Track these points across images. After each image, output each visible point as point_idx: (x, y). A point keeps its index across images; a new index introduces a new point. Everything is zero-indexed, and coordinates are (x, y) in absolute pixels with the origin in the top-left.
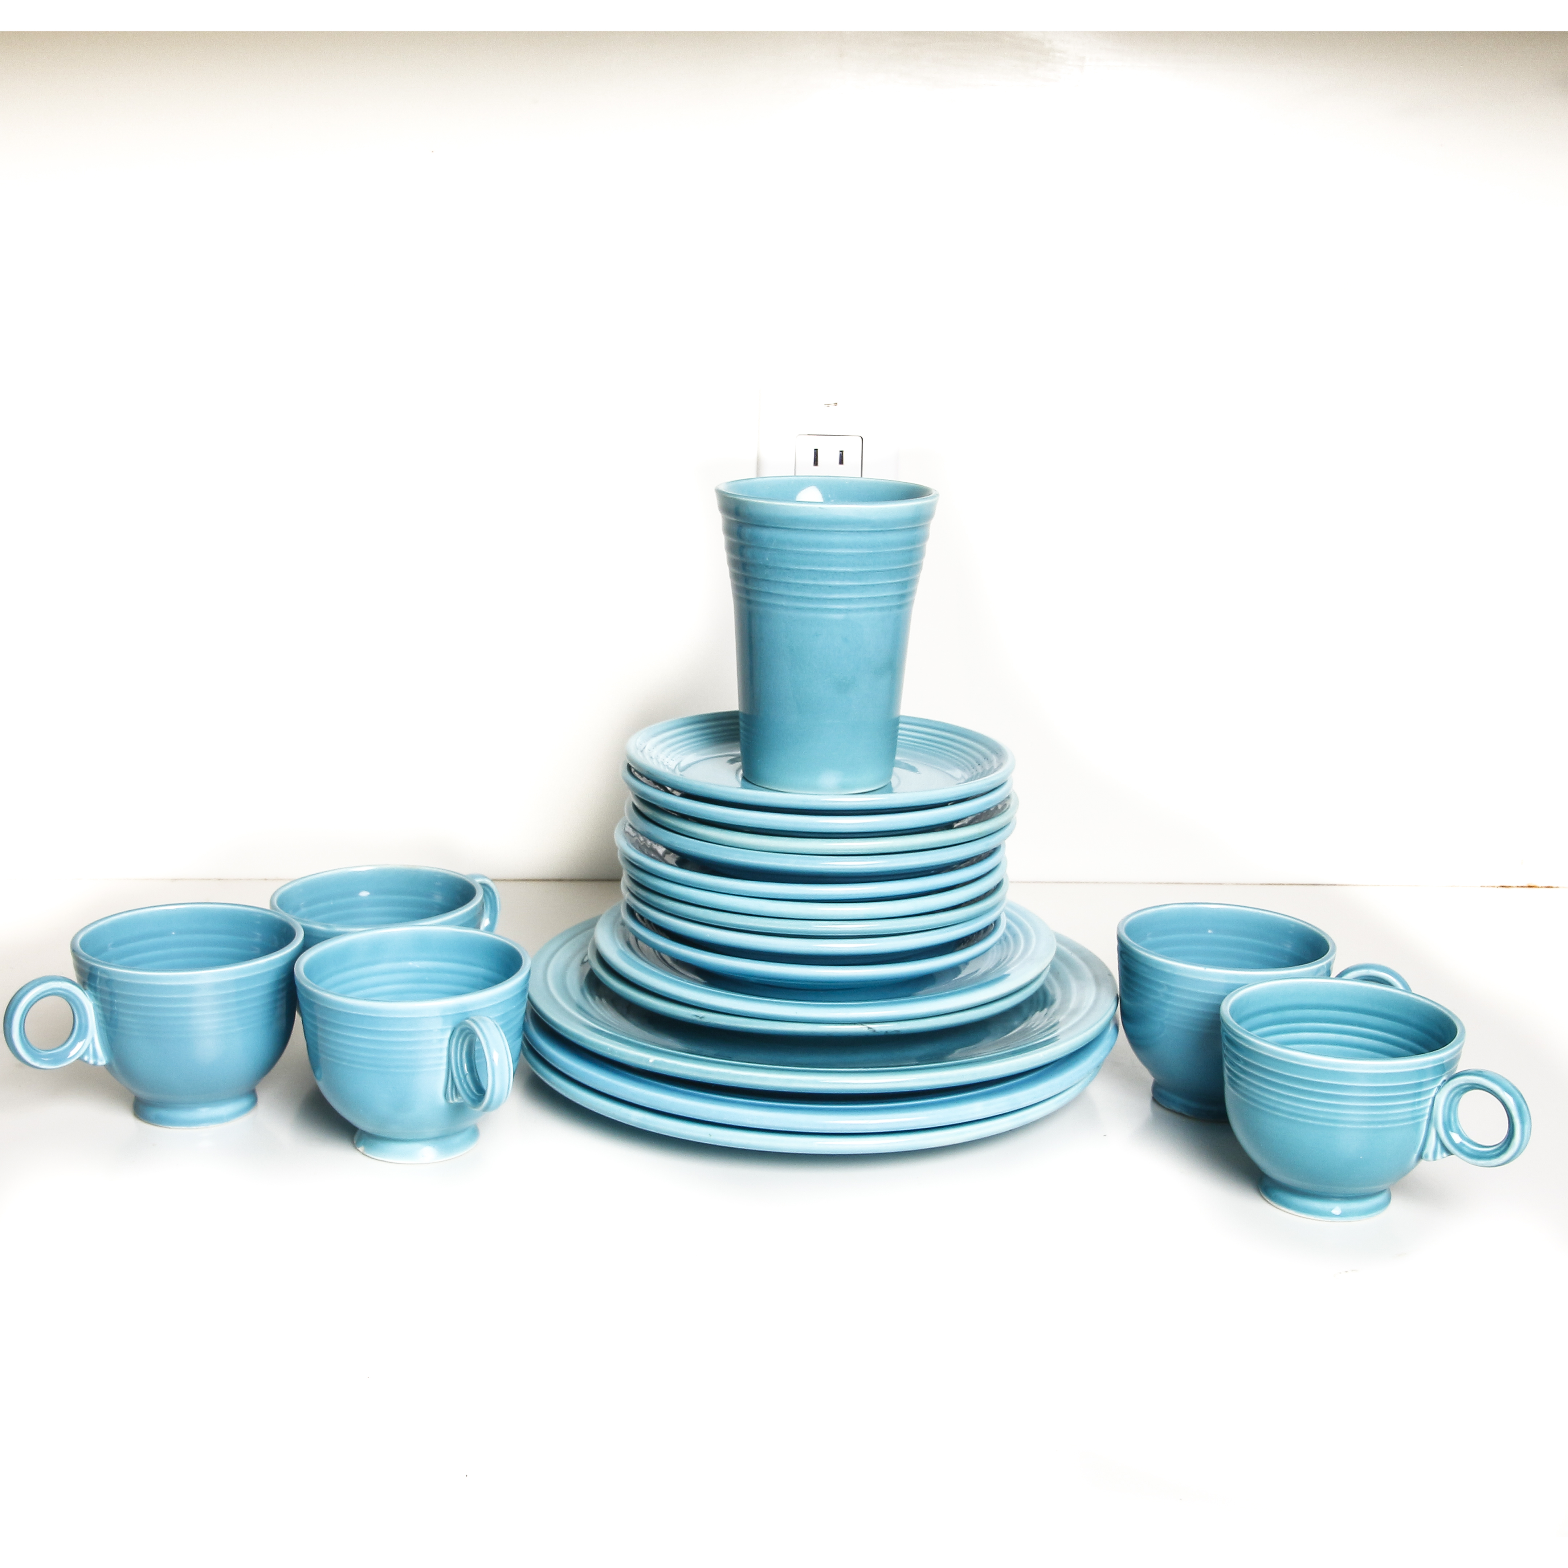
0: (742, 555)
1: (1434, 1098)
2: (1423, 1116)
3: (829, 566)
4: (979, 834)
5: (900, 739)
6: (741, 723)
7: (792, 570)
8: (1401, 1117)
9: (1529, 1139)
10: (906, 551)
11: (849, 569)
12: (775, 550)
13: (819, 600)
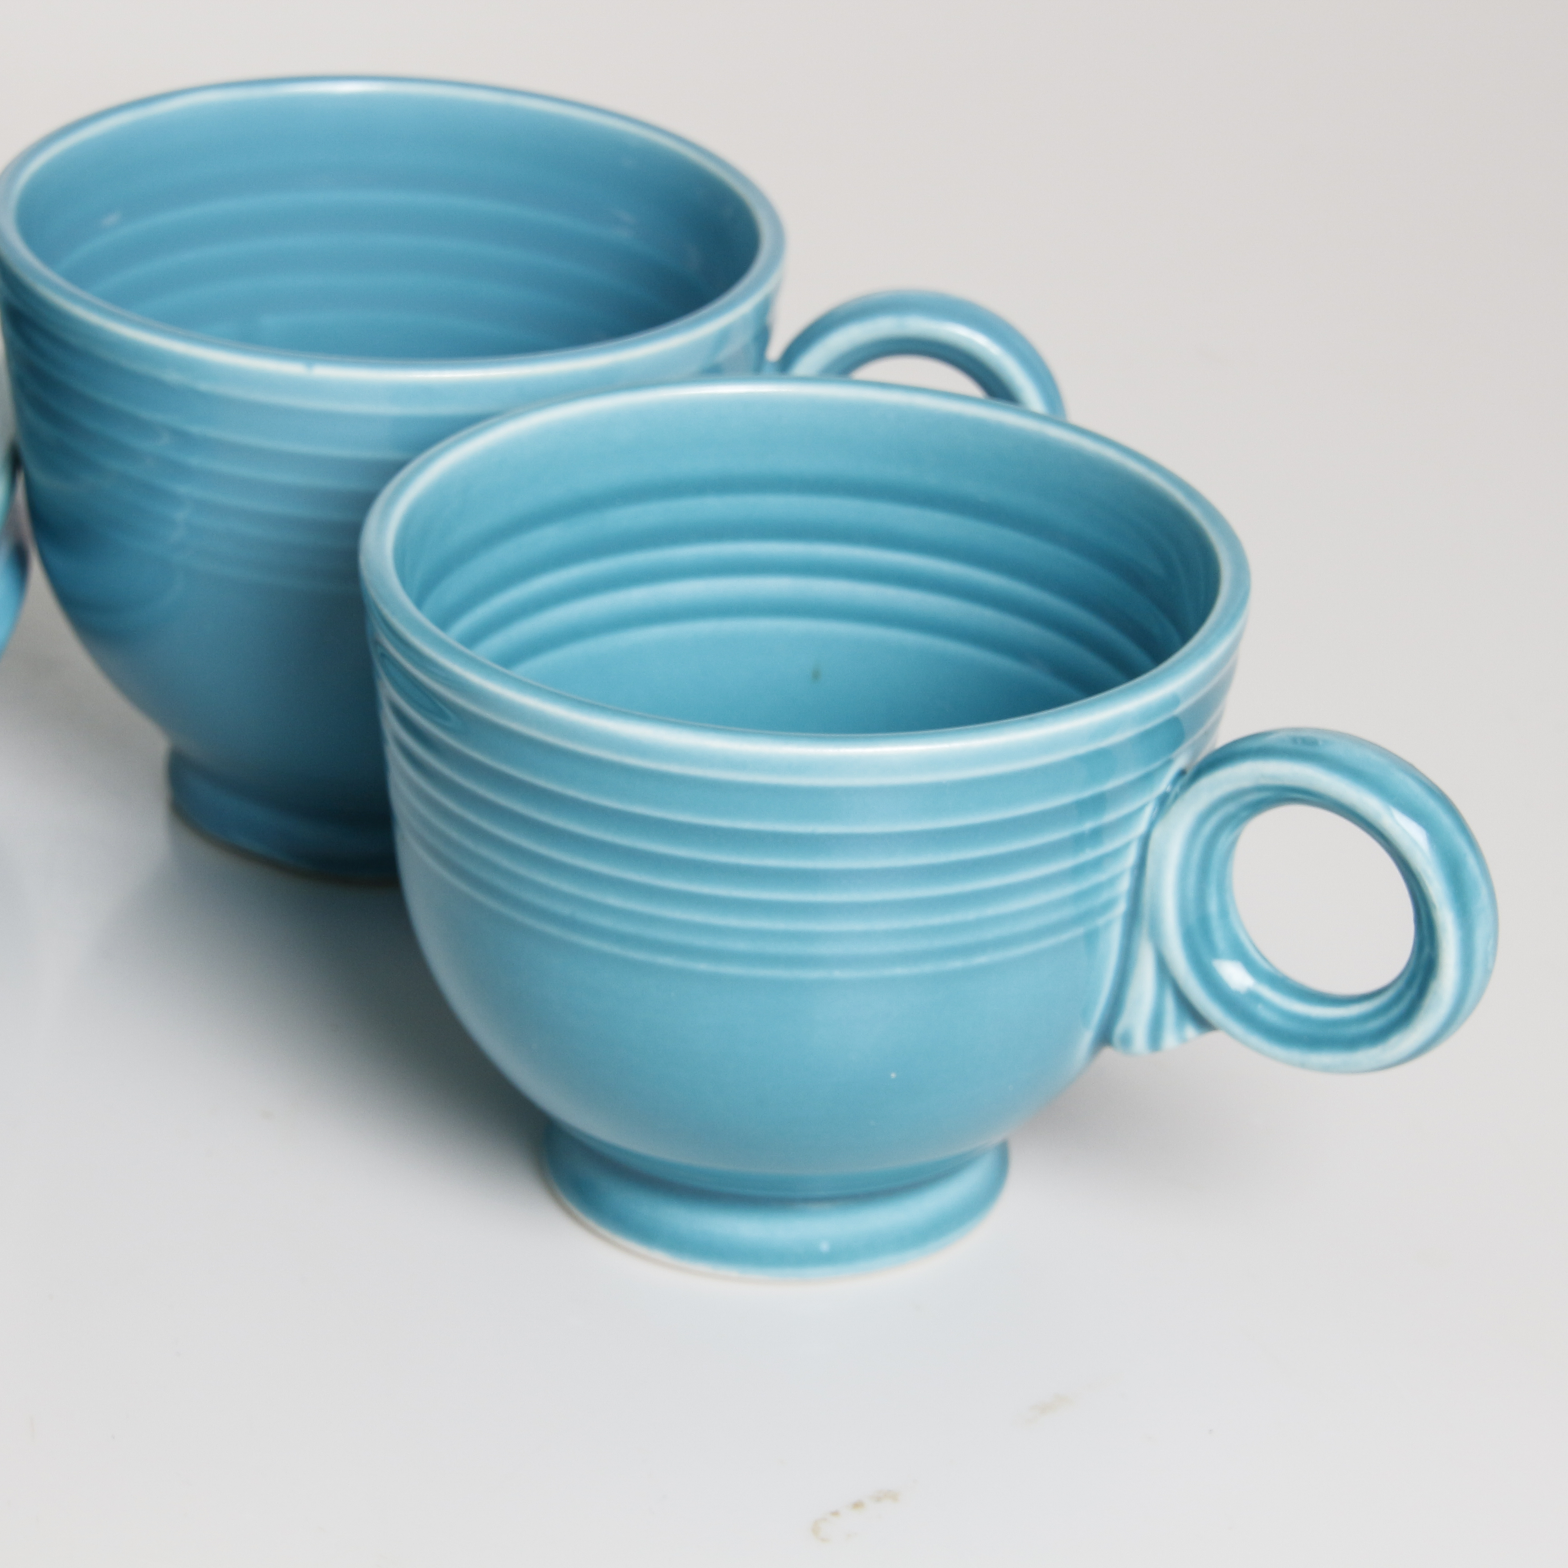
1: (1145, 841)
2: (1108, 905)
8: (1031, 924)
9: (1488, 972)
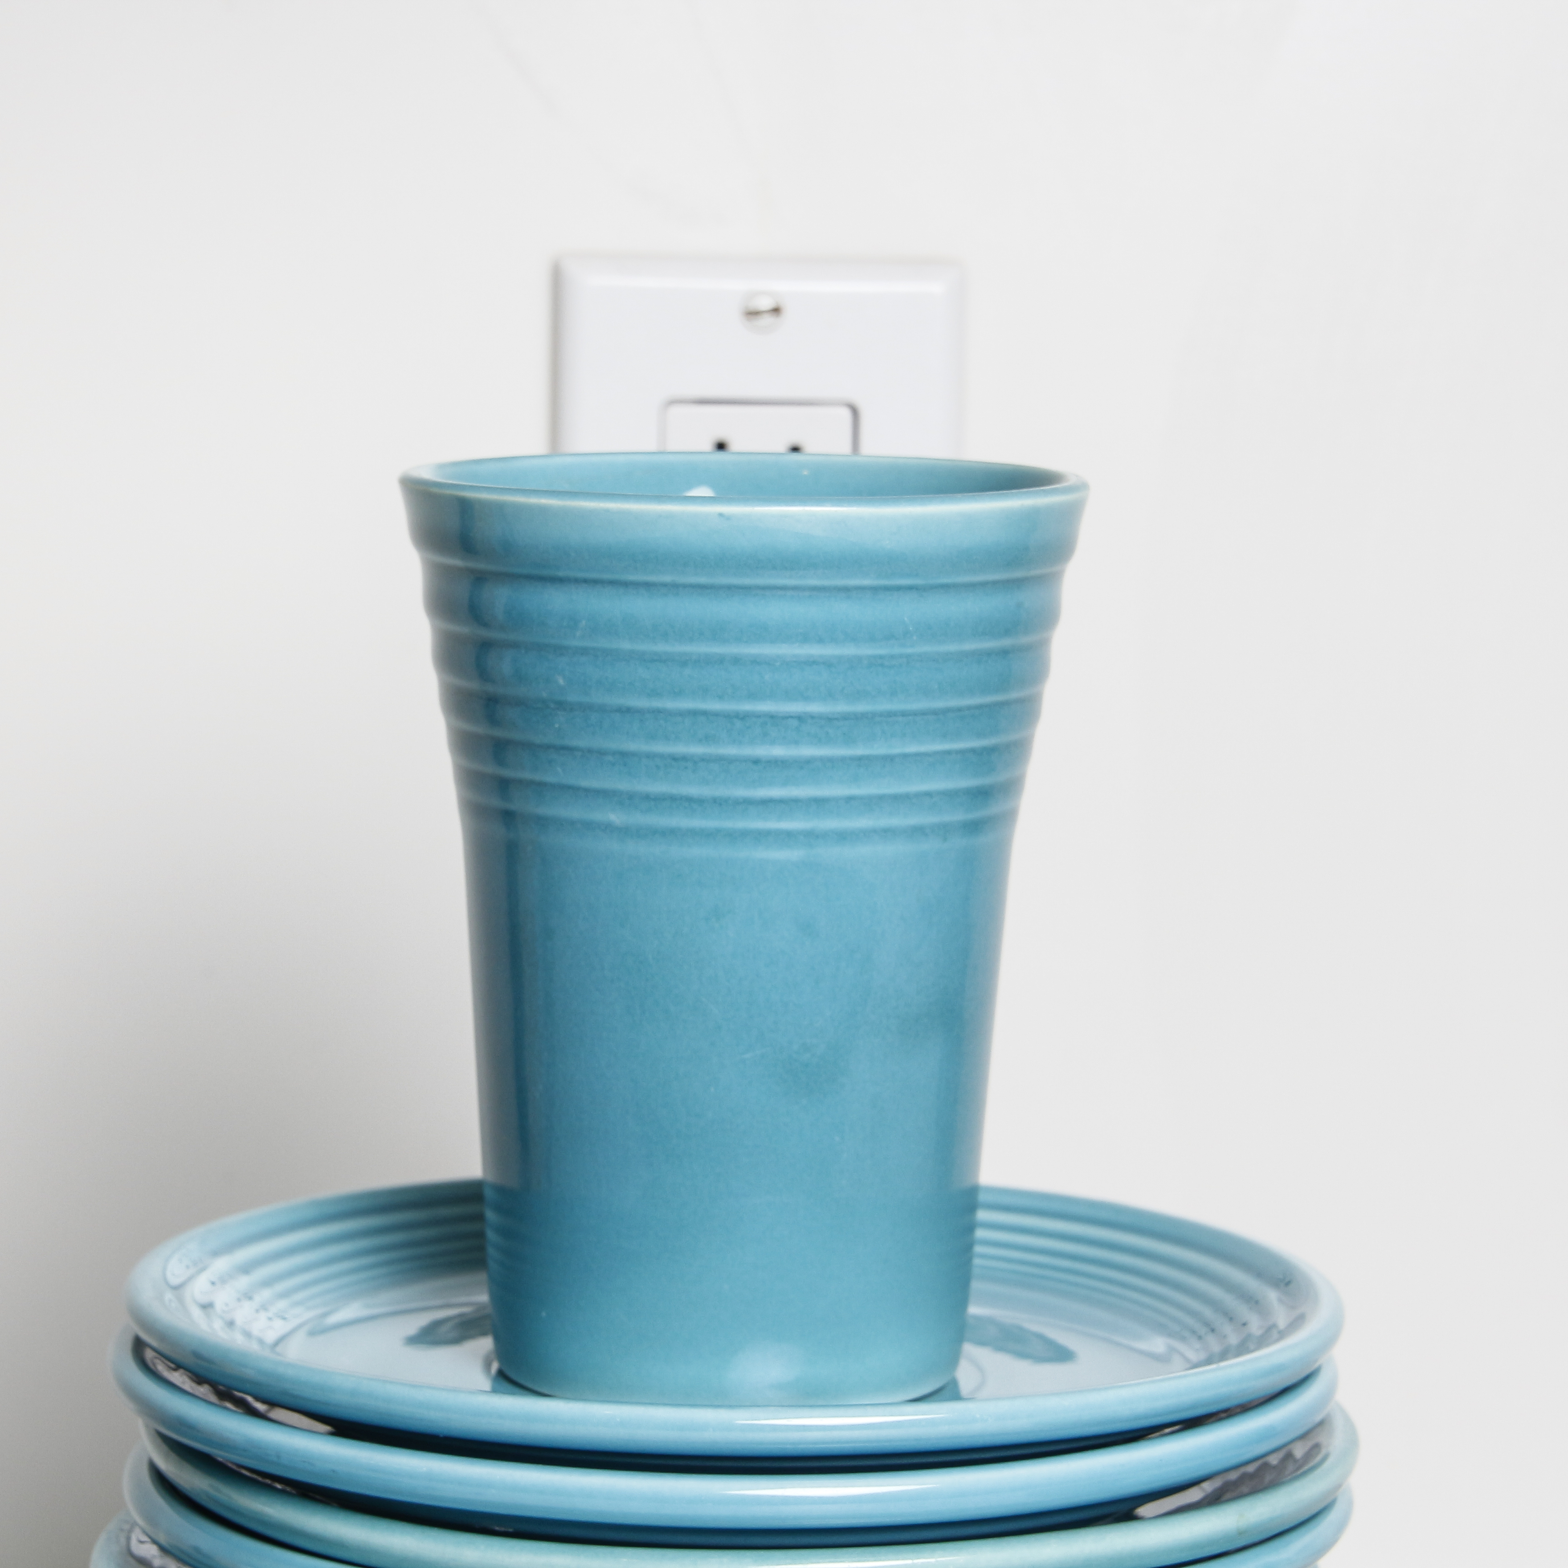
0: (483, 673)
3: (752, 696)
4: (1241, 1533)
5: (983, 1256)
6: (490, 1215)
7: (640, 712)
10: (989, 653)
11: (815, 708)
12: (584, 651)
13: (720, 804)
